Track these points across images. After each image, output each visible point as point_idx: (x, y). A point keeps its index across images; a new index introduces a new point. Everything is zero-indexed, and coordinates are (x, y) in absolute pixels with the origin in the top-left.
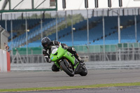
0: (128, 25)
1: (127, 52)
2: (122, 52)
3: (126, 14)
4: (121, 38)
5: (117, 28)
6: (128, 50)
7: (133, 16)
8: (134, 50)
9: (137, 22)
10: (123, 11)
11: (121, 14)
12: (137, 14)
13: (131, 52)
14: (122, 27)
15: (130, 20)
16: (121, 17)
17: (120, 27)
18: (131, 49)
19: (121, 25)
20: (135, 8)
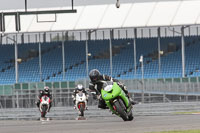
0: (30, 57)
1: (27, 96)
2: (20, 96)
3: (26, 41)
4: (19, 76)
5: (13, 61)
6: (29, 93)
7: (37, 44)
8: (37, 93)
9: (42, 53)
11: (19, 42)
12: (42, 41)
13: (34, 96)
14: (20, 60)
15: (33, 50)
17: (17, 60)
18: (33, 91)
19: (19, 58)
20: (39, 33)
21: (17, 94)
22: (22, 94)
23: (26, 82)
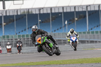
0: (10, 22)
2: (5, 42)
3: (8, 14)
5: (2, 24)
6: (10, 40)
7: (13, 16)
8: (14, 40)
9: (16, 20)
10: (6, 12)
11: (5, 15)
12: (16, 14)
13: (12, 42)
14: (5, 24)
15: (11, 19)
16: (4, 16)
18: (12, 39)
19: (4, 22)
20: (15, 10)
21: (4, 41)
22: (6, 41)
23: (8, 35)
